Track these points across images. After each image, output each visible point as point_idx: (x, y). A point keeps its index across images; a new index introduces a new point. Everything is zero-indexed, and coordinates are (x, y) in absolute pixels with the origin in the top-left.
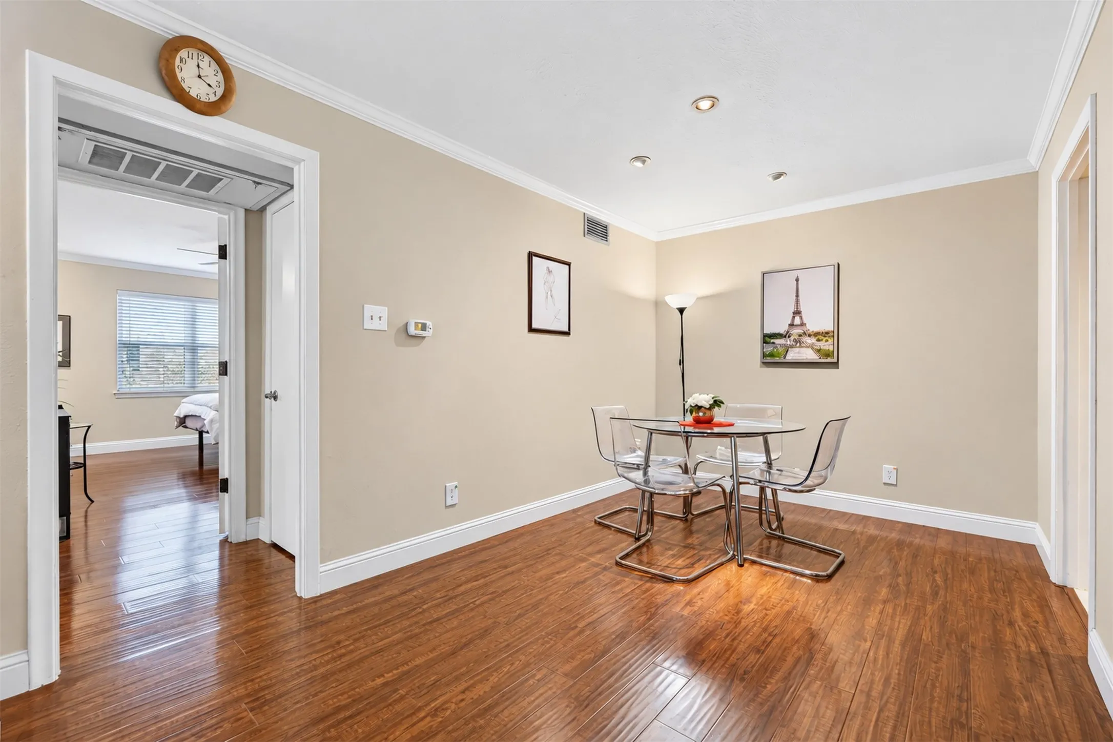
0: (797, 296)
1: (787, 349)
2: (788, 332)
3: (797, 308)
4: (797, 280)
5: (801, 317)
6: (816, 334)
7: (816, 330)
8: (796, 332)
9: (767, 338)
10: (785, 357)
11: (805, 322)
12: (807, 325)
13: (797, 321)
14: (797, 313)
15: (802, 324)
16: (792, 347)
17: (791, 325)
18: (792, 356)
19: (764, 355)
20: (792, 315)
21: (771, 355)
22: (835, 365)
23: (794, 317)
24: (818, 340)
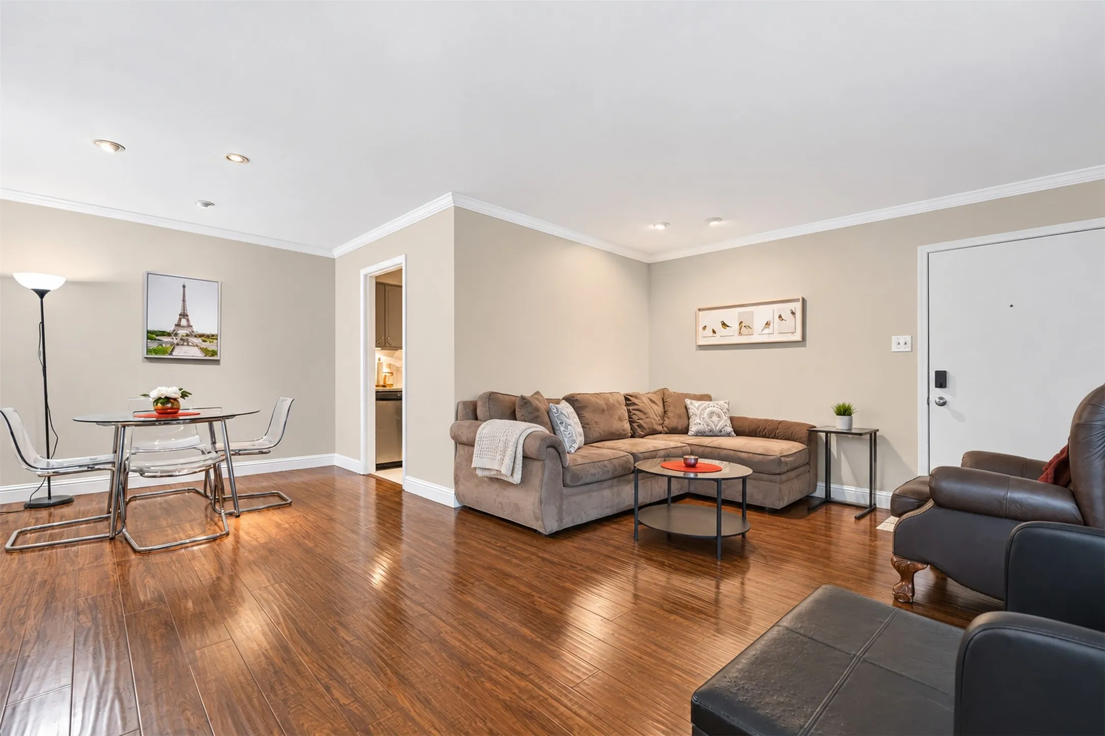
0: (184, 301)
1: (174, 346)
2: (174, 331)
3: (184, 311)
4: (184, 287)
5: (188, 320)
6: (201, 336)
7: (201, 332)
8: (182, 332)
9: (151, 335)
10: (171, 354)
11: (192, 324)
12: (193, 327)
13: (184, 322)
14: (184, 315)
15: (189, 326)
16: (178, 344)
17: (178, 325)
18: (179, 352)
19: (149, 351)
20: (178, 317)
21: (155, 351)
22: (217, 362)
23: (180, 320)
24: (204, 341)
